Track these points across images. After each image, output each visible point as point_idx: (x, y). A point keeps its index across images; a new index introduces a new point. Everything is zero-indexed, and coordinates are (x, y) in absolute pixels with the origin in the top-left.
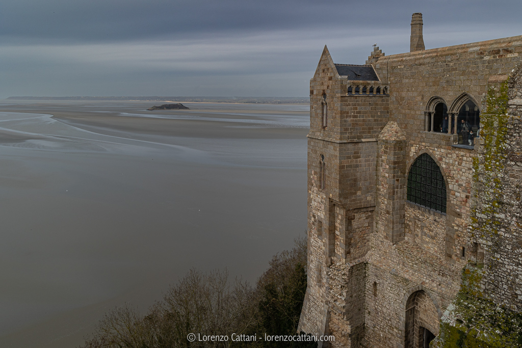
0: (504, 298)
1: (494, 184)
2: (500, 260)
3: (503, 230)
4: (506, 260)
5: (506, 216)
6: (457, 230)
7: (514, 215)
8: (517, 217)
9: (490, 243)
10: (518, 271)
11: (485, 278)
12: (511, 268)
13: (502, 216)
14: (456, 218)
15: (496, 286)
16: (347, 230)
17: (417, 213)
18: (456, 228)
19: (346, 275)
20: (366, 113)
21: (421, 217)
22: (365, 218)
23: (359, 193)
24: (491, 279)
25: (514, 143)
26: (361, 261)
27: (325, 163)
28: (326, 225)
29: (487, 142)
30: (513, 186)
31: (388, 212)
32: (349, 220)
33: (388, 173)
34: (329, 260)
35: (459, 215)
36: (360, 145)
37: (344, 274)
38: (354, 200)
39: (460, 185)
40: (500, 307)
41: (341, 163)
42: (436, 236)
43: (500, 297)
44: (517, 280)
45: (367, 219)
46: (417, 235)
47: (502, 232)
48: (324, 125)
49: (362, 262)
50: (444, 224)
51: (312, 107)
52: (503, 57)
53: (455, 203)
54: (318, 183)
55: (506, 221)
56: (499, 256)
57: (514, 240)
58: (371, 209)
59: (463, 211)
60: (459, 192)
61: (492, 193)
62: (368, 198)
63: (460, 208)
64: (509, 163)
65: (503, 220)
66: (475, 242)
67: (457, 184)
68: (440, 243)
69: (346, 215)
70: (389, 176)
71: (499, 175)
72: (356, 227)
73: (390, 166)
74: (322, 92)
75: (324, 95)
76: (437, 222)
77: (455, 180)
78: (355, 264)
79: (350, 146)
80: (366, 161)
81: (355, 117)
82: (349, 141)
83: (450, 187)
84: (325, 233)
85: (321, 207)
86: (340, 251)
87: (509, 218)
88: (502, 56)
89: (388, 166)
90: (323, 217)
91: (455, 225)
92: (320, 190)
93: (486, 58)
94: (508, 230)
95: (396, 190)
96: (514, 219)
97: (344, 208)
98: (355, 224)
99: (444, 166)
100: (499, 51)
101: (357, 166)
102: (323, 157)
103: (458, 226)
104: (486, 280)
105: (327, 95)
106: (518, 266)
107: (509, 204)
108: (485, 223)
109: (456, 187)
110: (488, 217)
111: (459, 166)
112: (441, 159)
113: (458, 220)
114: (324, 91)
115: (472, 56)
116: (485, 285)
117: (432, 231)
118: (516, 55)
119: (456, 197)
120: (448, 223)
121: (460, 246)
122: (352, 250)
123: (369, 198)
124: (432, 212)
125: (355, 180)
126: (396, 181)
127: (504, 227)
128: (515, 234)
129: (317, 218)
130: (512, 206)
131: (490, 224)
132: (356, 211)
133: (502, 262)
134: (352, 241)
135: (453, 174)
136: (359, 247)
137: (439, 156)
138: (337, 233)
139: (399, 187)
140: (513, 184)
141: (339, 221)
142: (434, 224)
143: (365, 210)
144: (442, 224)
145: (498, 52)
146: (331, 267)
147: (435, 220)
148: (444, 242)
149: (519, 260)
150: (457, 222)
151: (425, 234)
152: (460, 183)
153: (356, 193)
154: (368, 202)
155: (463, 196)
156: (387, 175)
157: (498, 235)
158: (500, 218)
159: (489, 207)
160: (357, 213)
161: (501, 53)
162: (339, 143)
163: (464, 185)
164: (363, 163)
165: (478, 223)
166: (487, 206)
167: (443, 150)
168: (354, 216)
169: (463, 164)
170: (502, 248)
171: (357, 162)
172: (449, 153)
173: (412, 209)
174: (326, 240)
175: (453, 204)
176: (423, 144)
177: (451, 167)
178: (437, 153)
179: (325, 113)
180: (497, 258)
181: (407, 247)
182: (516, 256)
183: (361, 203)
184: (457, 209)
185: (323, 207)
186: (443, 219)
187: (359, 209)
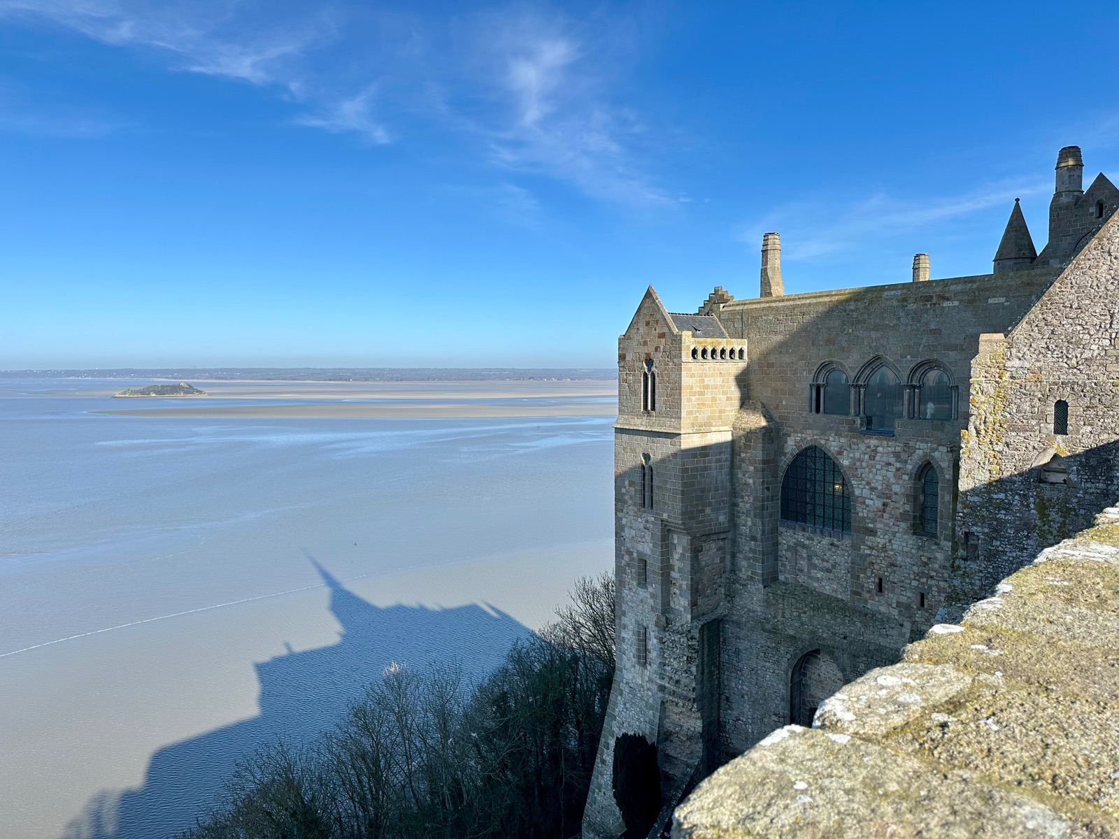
6: (870, 555)
14: (867, 537)
16: (693, 568)
17: (801, 537)
18: (868, 552)
19: (695, 639)
20: (716, 387)
21: (807, 542)
22: (715, 550)
23: (708, 510)
25: (1014, 411)
26: (713, 617)
27: (654, 466)
28: (654, 565)
32: (696, 551)
33: (753, 478)
34: (663, 619)
35: (873, 532)
37: (692, 638)
38: (702, 522)
39: (872, 489)
41: (683, 464)
42: (834, 566)
45: (717, 551)
46: (801, 571)
48: (650, 408)
49: (716, 619)
50: (848, 549)
52: (937, 305)
53: (865, 515)
58: (726, 535)
59: (879, 525)
60: (872, 499)
63: (874, 521)
64: (1009, 433)
67: (867, 487)
68: (842, 577)
69: (691, 545)
70: (754, 483)
72: (704, 564)
73: (755, 468)
74: (643, 356)
75: (649, 362)
76: (835, 546)
77: (864, 482)
78: (706, 622)
81: (702, 394)
83: (857, 492)
85: (644, 537)
86: (681, 603)
88: (935, 304)
89: (752, 468)
90: (649, 552)
91: (866, 547)
92: (643, 510)
93: (912, 306)
95: (766, 503)
97: (688, 534)
98: (704, 558)
99: (846, 463)
100: (931, 297)
102: (646, 455)
103: (871, 548)
105: (656, 361)
109: (866, 492)
111: (870, 462)
112: (840, 453)
113: (870, 540)
114: (648, 354)
115: (889, 303)
117: (828, 561)
118: (956, 303)
119: (868, 506)
120: (855, 547)
121: (874, 578)
122: (700, 601)
123: (721, 518)
124: (826, 533)
125: (703, 491)
126: (766, 490)
129: (635, 555)
132: (704, 538)
135: (862, 474)
136: (708, 596)
137: (836, 449)
138: (674, 574)
139: (770, 499)
141: (676, 556)
142: (830, 550)
143: (715, 537)
144: (844, 548)
145: (928, 299)
146: (667, 629)
147: (832, 544)
148: (849, 575)
150: (870, 544)
151: (815, 567)
152: (873, 485)
153: (703, 511)
154: (720, 524)
155: (879, 503)
156: (751, 481)
160: (705, 541)
161: (934, 300)
163: (879, 488)
164: (713, 465)
167: (843, 440)
168: (702, 546)
169: (877, 458)
172: (854, 444)
173: (791, 532)
174: (654, 587)
175: (863, 517)
176: (809, 432)
177: (858, 464)
178: (833, 444)
179: (650, 388)
183: (710, 525)
184: (868, 523)
185: (648, 536)
186: (847, 541)
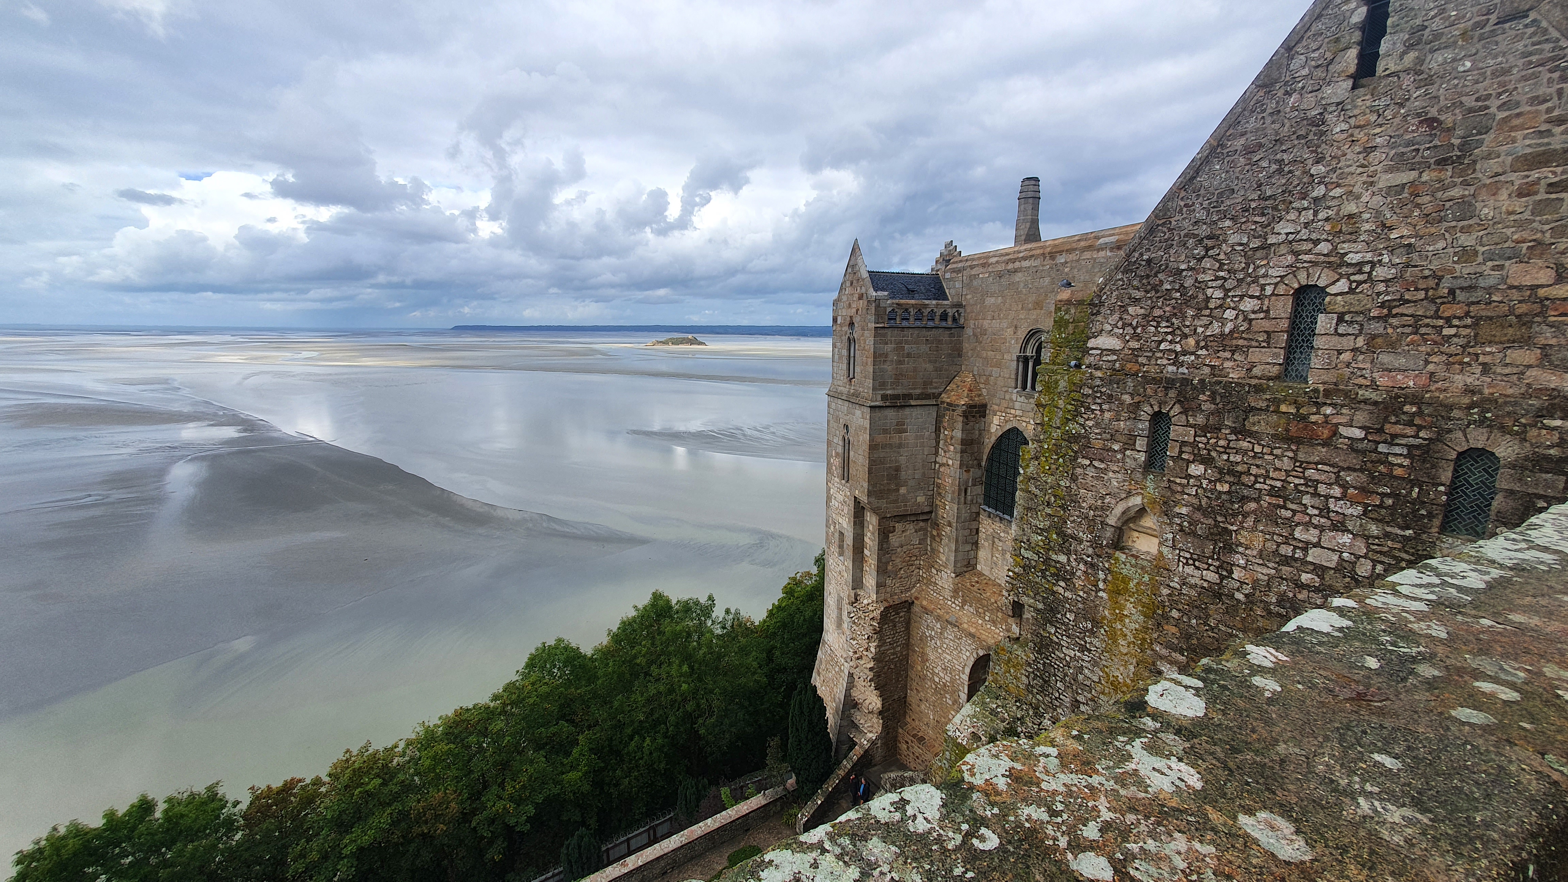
0: (1058, 704)
1: (1053, 499)
2: (1055, 638)
3: (1062, 584)
4: (1064, 638)
5: (1069, 560)
7: (1082, 559)
8: (1086, 563)
9: (1040, 606)
10: (1083, 660)
11: (1029, 665)
12: (1072, 653)
13: (1063, 558)
15: (1045, 682)
16: (881, 549)
19: (877, 619)
20: (919, 356)
21: (1002, 534)
22: (913, 531)
23: (903, 490)
24: (1038, 669)
25: (1090, 423)
26: (903, 599)
27: (851, 439)
28: (849, 540)
29: (1046, 419)
30: (1084, 505)
31: (950, 525)
32: (884, 534)
33: (953, 460)
34: (853, 595)
36: (907, 411)
37: (874, 619)
38: (896, 501)
40: (1049, 720)
41: (872, 439)
43: (1051, 703)
44: (1080, 677)
45: (916, 532)
47: (1060, 588)
48: (851, 376)
49: (905, 602)
51: (834, 346)
54: (840, 471)
55: (1068, 568)
56: (1053, 631)
57: (1080, 606)
58: (925, 517)
61: (1050, 515)
62: (918, 498)
64: (1079, 460)
65: (1063, 565)
66: (1016, 600)
69: (881, 525)
70: (954, 465)
71: (1062, 483)
72: (897, 544)
73: (956, 449)
74: (849, 319)
75: (852, 324)
78: (892, 603)
79: (891, 413)
80: (917, 437)
81: (899, 362)
82: (887, 404)
84: (849, 553)
85: (843, 510)
86: (870, 581)
87: (1074, 564)
90: (846, 526)
92: (843, 482)
94: (1070, 586)
95: (963, 488)
96: (1082, 567)
97: (878, 514)
98: (894, 540)
101: (900, 446)
102: (846, 427)
104: (1031, 670)
105: (856, 325)
106: (1083, 651)
107: (1075, 538)
108: (1034, 568)
110: (1039, 557)
114: (851, 317)
115: (1102, 253)
116: (1028, 677)
122: (888, 581)
123: (921, 499)
125: (898, 469)
126: (965, 473)
127: (1065, 580)
128: (1081, 593)
129: (837, 526)
130: (1081, 542)
131: (1042, 571)
132: (897, 519)
133: (1057, 640)
134: (889, 568)
136: (901, 578)
138: (866, 552)
139: (970, 484)
140: (1084, 501)
141: (869, 534)
143: (912, 518)
146: (855, 605)
149: (1086, 642)
153: (897, 490)
154: (919, 505)
156: (951, 462)
157: (1054, 593)
158: (1058, 562)
159: (1042, 540)
160: (898, 522)
162: (870, 407)
164: (912, 441)
165: (1024, 568)
166: (1040, 538)
168: (894, 527)
170: (1059, 616)
171: (900, 437)
173: (989, 519)
174: (849, 562)
176: (1013, 411)
179: (852, 355)
180: (1050, 633)
181: (977, 582)
182: (1080, 633)
183: (905, 506)
185: (846, 511)
187: (902, 517)
